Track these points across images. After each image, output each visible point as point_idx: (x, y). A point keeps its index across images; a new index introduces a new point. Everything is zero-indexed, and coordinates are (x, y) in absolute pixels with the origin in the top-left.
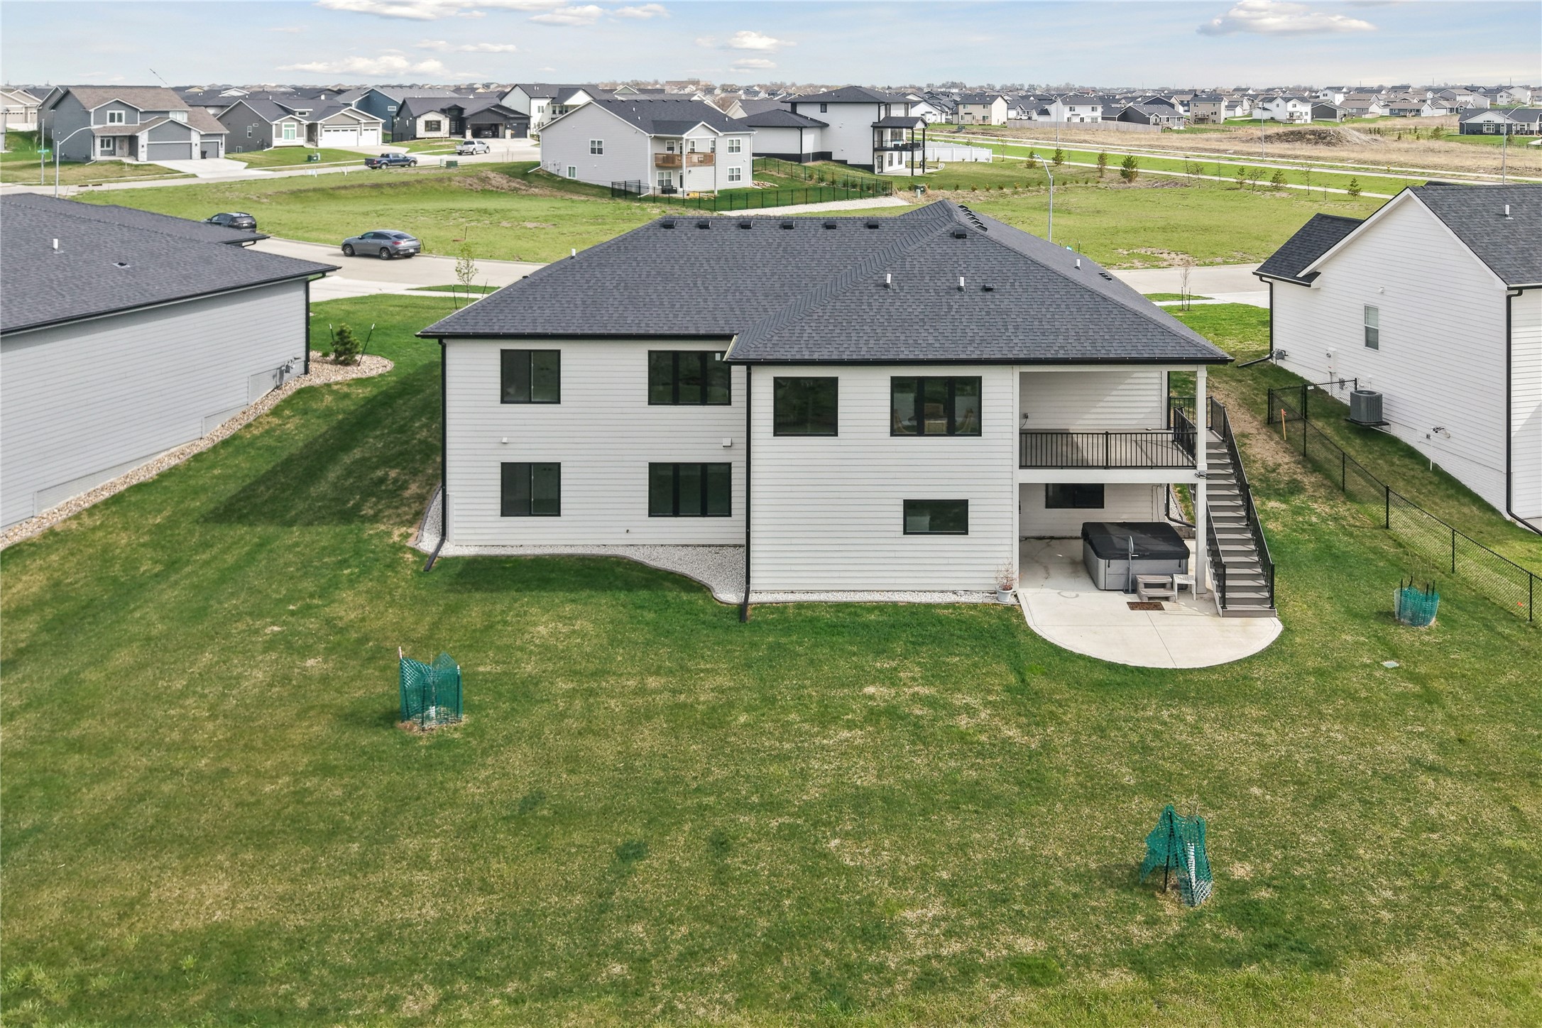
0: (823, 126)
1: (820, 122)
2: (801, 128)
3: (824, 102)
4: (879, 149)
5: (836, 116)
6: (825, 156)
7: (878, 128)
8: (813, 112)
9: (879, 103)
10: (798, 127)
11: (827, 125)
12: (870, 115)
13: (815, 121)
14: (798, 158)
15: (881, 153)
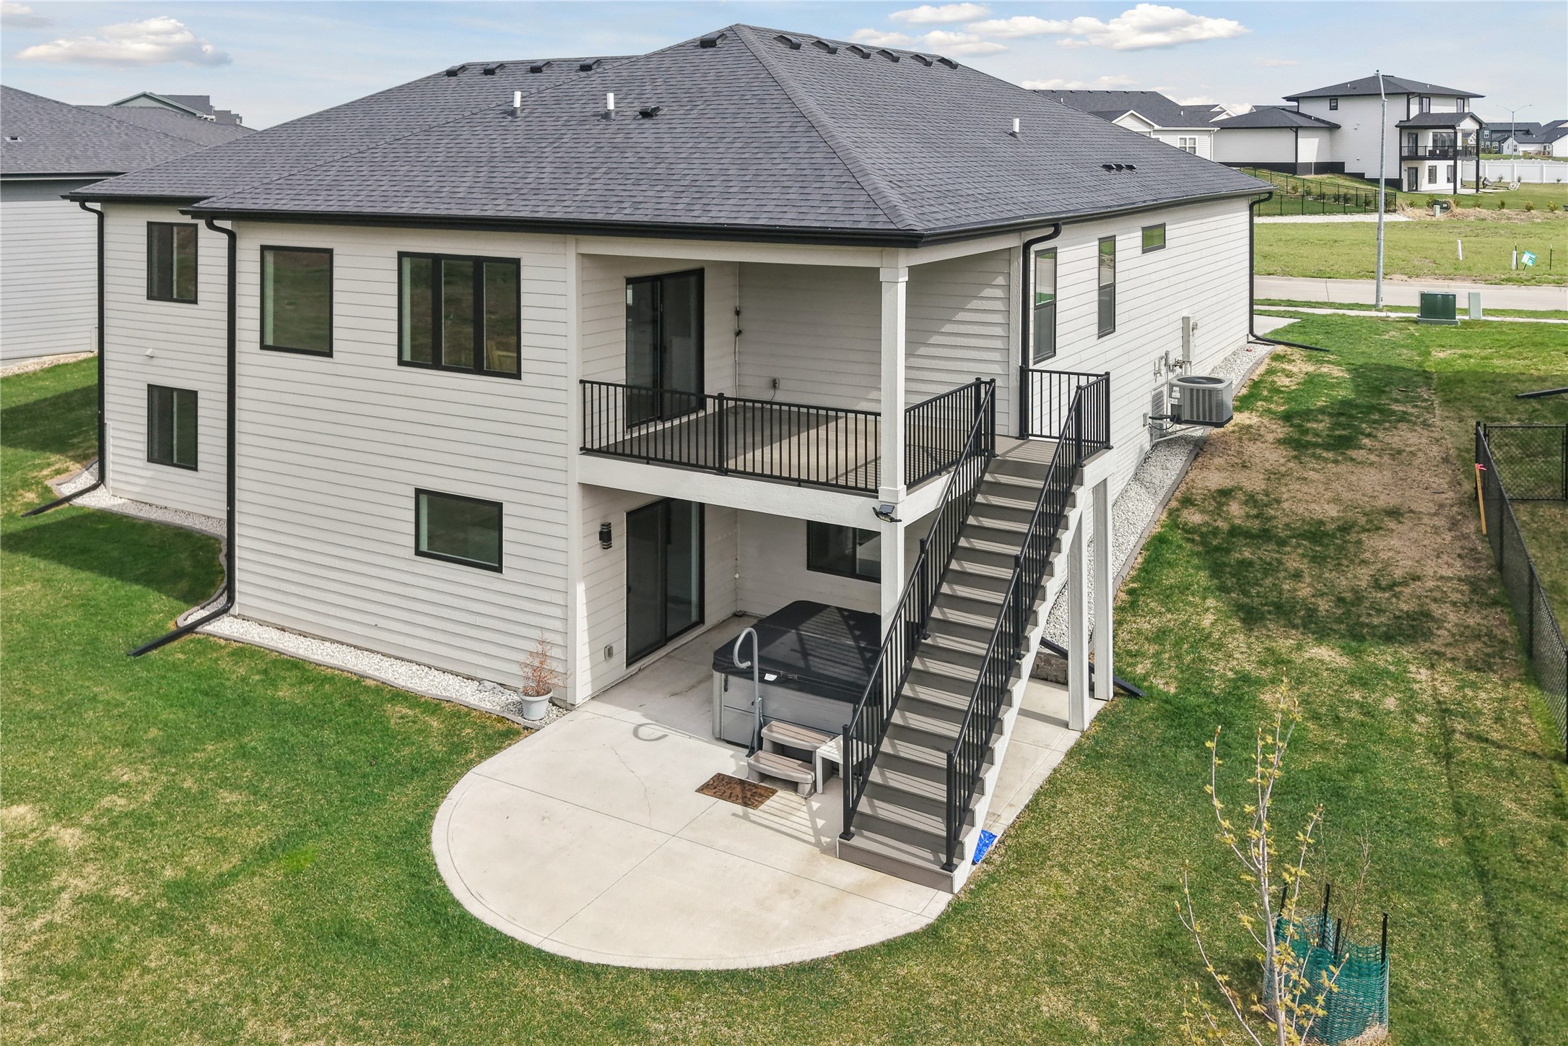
0: (1333, 128)
1: (1328, 123)
2: (1296, 129)
3: (1333, 96)
4: (1411, 157)
5: (1349, 114)
6: (1335, 168)
7: (1409, 129)
8: (1320, 110)
9: (1409, 95)
10: (1291, 128)
11: (1338, 127)
12: (1396, 111)
13: (1323, 121)
14: (1291, 169)
15: (1414, 164)
